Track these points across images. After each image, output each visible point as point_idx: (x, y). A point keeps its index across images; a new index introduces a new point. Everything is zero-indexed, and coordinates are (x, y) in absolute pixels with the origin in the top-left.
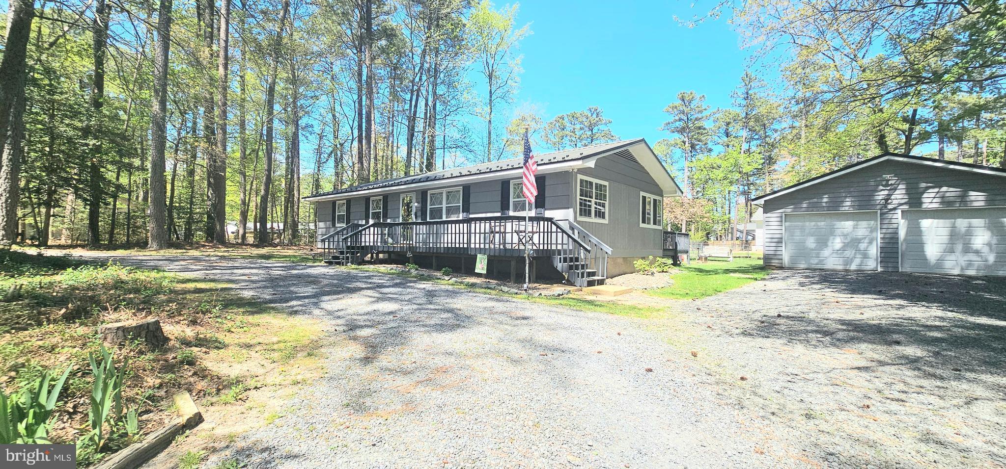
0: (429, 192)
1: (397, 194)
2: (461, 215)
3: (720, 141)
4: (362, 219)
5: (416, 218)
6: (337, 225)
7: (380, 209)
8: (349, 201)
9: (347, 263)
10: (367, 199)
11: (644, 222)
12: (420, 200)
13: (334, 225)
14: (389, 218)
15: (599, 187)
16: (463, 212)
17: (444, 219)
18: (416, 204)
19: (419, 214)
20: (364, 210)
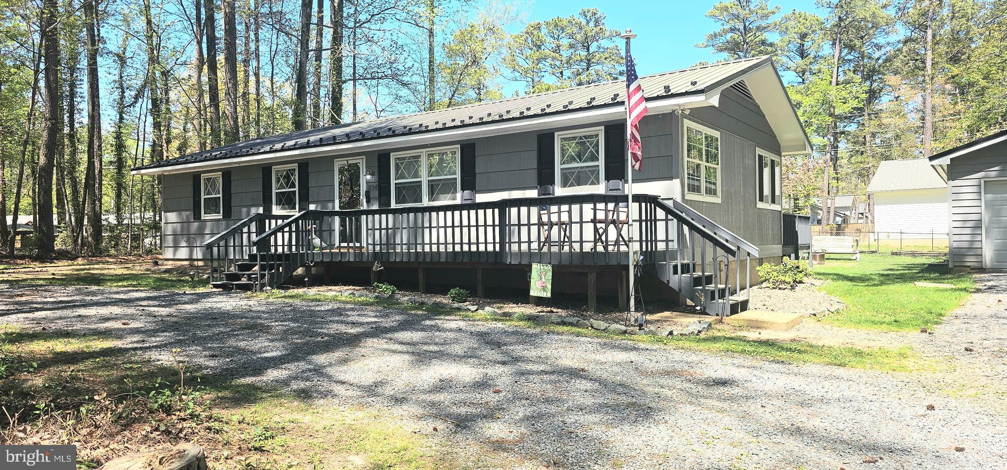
0: (393, 156)
1: (328, 160)
2: (459, 195)
3: (790, 64)
4: (258, 206)
5: (368, 202)
6: (204, 217)
7: (293, 186)
8: (227, 174)
9: (263, 285)
10: (266, 169)
11: (761, 199)
12: (376, 170)
13: (197, 217)
14: (313, 202)
15: (710, 140)
16: (463, 189)
17: (426, 202)
18: (369, 177)
19: (375, 193)
20: (260, 188)
